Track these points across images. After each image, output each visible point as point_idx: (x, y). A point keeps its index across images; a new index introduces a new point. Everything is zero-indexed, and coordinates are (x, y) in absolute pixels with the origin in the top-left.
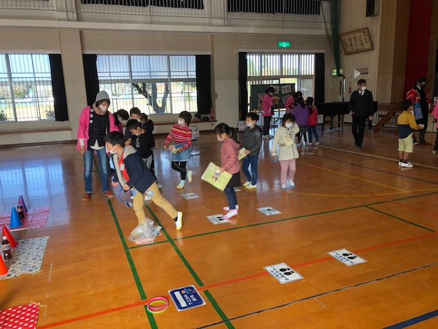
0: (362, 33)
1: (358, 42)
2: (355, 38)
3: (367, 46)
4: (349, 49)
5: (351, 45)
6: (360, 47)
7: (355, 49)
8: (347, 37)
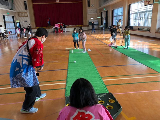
0: (25, 13)
1: (24, 15)
2: (23, 14)
3: (27, 16)
4: (21, 16)
5: (22, 15)
6: (24, 16)
7: (23, 16)
8: (20, 13)
